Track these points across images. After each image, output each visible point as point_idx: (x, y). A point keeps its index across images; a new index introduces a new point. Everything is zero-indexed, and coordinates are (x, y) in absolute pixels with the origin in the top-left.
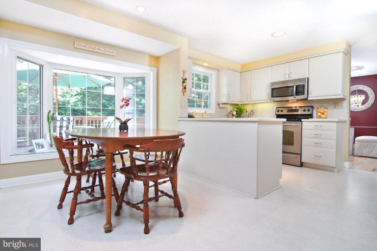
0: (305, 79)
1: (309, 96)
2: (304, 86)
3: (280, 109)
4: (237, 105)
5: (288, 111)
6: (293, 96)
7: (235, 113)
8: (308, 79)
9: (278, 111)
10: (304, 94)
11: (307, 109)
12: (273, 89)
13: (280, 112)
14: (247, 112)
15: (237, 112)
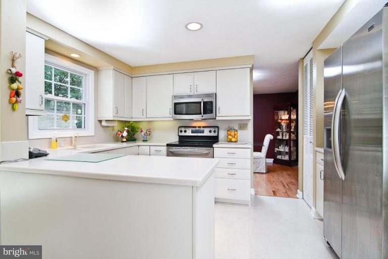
0: (212, 94)
1: (217, 115)
2: (212, 102)
3: (183, 129)
4: (129, 122)
5: (193, 132)
6: (200, 114)
7: (125, 134)
8: (216, 94)
9: (181, 131)
10: (212, 113)
11: (213, 130)
12: (176, 104)
13: (183, 132)
14: (142, 131)
15: (128, 131)
